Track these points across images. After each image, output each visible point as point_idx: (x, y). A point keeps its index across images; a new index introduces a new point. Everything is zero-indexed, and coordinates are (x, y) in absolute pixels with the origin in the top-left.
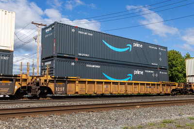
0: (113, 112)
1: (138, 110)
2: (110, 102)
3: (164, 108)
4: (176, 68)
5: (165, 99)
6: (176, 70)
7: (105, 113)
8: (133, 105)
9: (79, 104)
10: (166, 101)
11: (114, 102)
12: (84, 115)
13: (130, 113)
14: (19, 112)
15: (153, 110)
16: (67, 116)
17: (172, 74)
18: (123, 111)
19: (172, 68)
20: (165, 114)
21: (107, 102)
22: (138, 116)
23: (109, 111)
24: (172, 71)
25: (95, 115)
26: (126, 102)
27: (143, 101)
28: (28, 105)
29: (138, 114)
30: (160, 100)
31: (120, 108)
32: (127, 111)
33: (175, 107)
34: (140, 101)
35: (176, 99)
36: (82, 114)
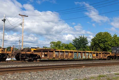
0: (68, 70)
1: (84, 69)
2: (67, 64)
3: (99, 68)
4: (107, 43)
5: (100, 62)
6: (107, 44)
7: (63, 70)
8: (81, 66)
9: (47, 65)
10: (101, 63)
11: (69, 64)
12: (50, 72)
13: (79, 71)
14: (11, 70)
15: (93, 69)
16: (40, 73)
17: (105, 47)
18: (75, 69)
19: (105, 43)
20: (100, 72)
21: (65, 64)
22: (83, 72)
23: (66, 70)
24: (105, 45)
25: (57, 72)
26: (77, 64)
27: (87, 63)
28: (16, 66)
29: (83, 71)
30: (97, 63)
31: (73, 67)
32: (77, 69)
33: (107, 67)
34: (85, 63)
35: (107, 62)
36: (49, 71)
